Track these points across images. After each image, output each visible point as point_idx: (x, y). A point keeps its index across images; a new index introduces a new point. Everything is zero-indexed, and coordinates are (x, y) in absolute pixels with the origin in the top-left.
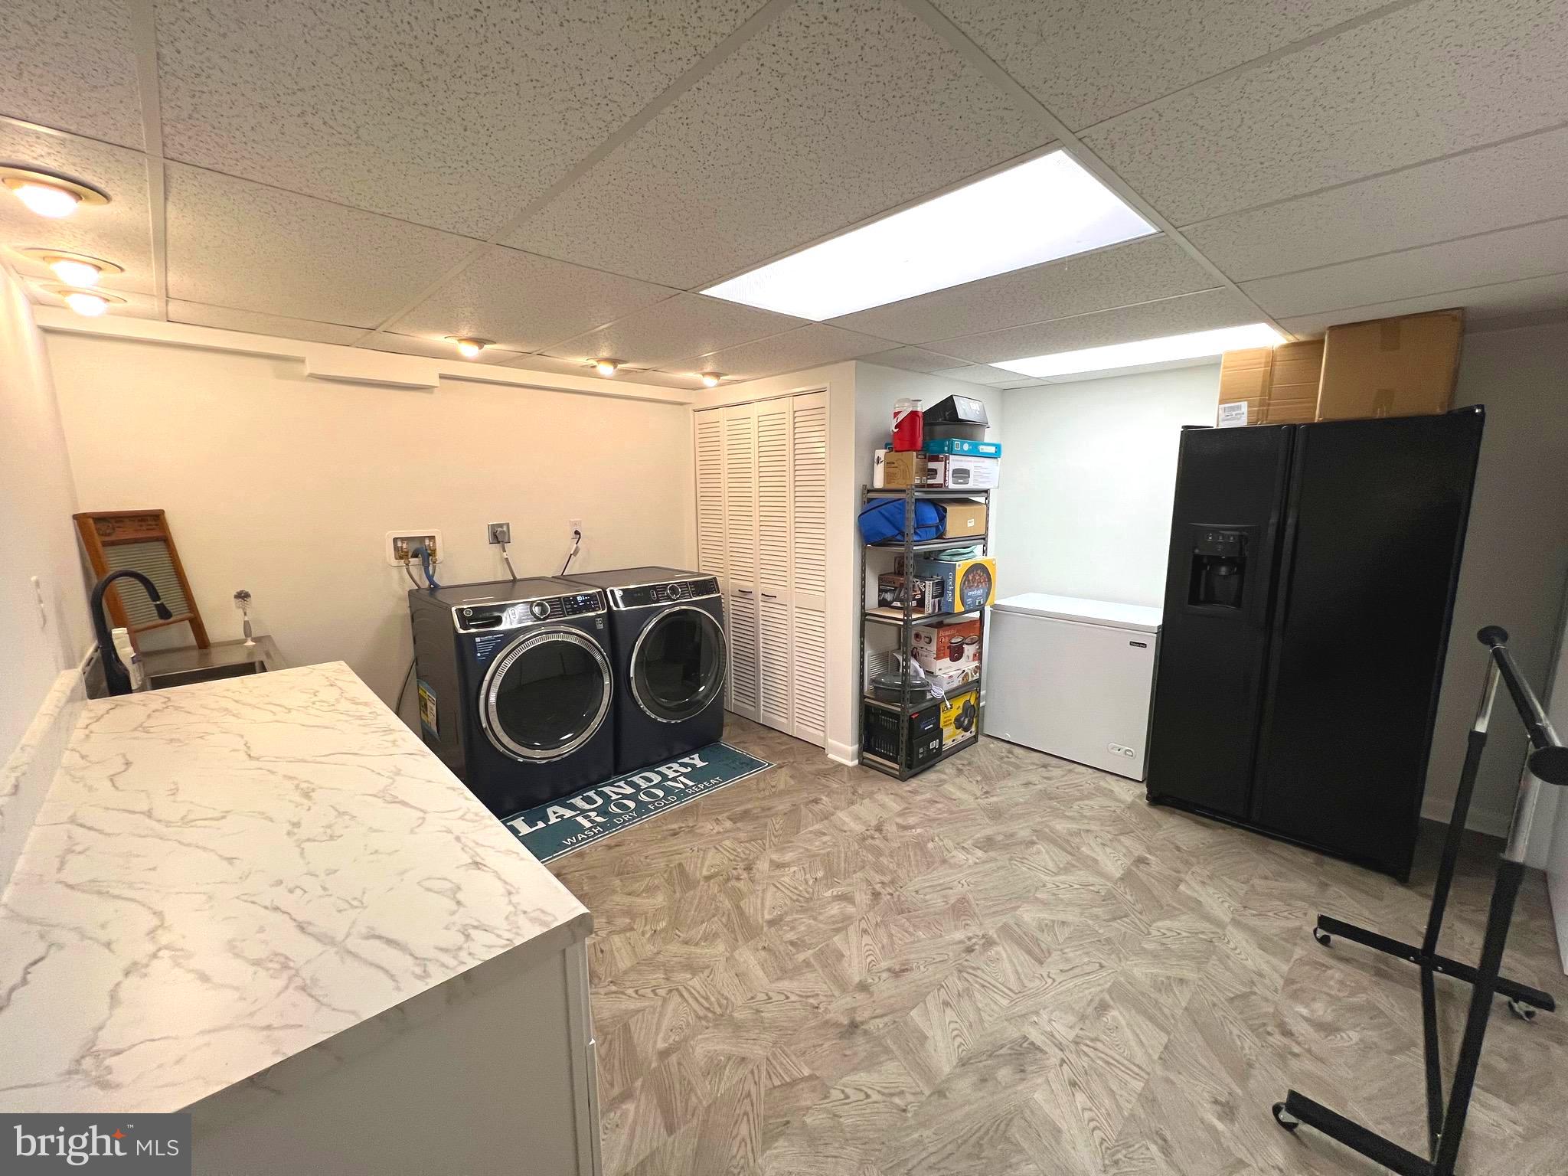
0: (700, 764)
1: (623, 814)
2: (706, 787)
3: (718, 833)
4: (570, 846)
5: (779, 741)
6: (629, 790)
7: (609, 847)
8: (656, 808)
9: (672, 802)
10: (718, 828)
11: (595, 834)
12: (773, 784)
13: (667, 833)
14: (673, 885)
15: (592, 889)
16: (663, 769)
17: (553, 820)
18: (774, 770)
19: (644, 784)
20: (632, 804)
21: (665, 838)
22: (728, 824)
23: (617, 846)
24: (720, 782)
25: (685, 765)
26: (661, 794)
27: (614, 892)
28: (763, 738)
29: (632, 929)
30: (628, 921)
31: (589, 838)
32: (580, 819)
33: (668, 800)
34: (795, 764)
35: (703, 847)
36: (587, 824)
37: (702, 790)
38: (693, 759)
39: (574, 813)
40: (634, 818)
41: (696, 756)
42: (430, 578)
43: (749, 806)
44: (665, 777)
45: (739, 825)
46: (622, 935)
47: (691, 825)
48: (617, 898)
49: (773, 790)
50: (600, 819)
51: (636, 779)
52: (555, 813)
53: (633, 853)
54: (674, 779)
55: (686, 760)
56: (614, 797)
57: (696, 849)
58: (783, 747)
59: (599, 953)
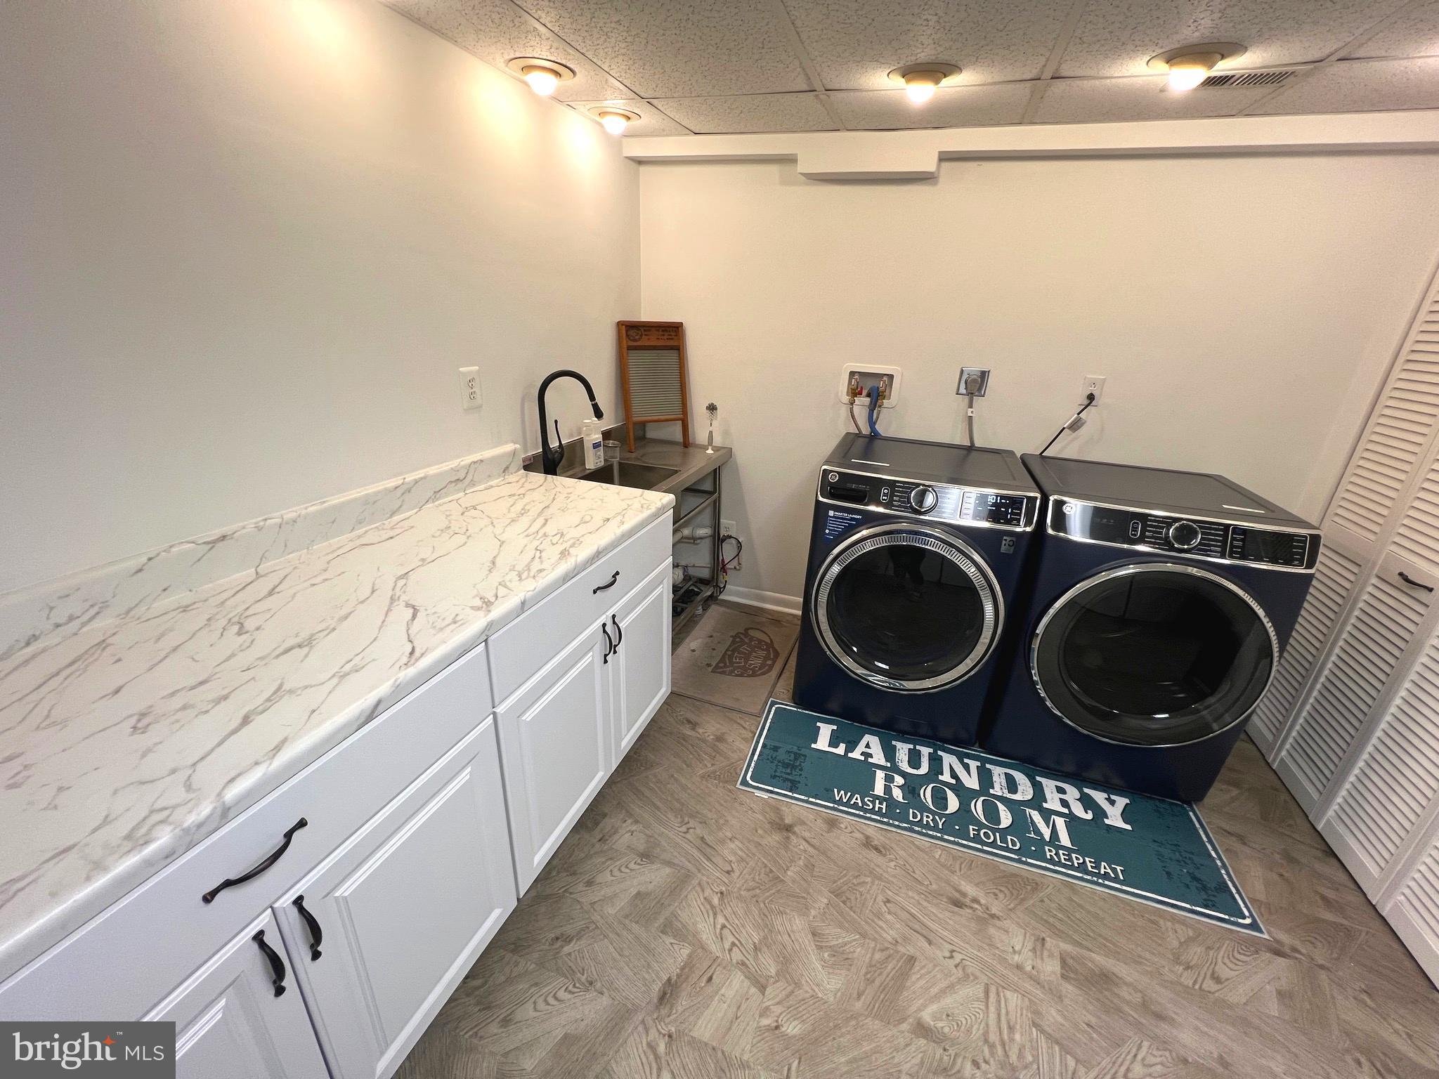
0: (1115, 818)
1: (929, 811)
2: (1082, 868)
3: (1019, 967)
4: (834, 802)
5: (1330, 894)
6: (972, 782)
7: (868, 843)
8: (976, 839)
9: (1007, 849)
10: (1026, 959)
11: (872, 811)
12: (1224, 972)
13: (949, 889)
14: (870, 982)
15: (794, 881)
16: (1049, 785)
17: (856, 754)
18: (1255, 947)
19: (999, 788)
20: (953, 804)
21: (936, 895)
22: (1051, 968)
23: (876, 849)
24: (1116, 880)
25: (1087, 802)
26: (1006, 819)
27: (804, 910)
28: (1291, 860)
29: (762, 989)
30: (773, 971)
31: (861, 809)
32: (880, 775)
33: (1004, 840)
34: (1323, 975)
35: (972, 968)
36: (879, 789)
37: (1072, 867)
38: (1112, 803)
39: (882, 762)
40: (935, 828)
41: (1122, 802)
42: (872, 423)
43: (1122, 970)
44: (1038, 800)
45: (1068, 989)
46: (747, 982)
47: (994, 910)
48: (798, 923)
49: (1209, 985)
50: (897, 794)
51: (998, 774)
52: (868, 746)
53: (880, 879)
54: (1047, 814)
55: (1099, 797)
56: (946, 777)
57: (958, 957)
58: (1329, 916)
59: (705, 979)
